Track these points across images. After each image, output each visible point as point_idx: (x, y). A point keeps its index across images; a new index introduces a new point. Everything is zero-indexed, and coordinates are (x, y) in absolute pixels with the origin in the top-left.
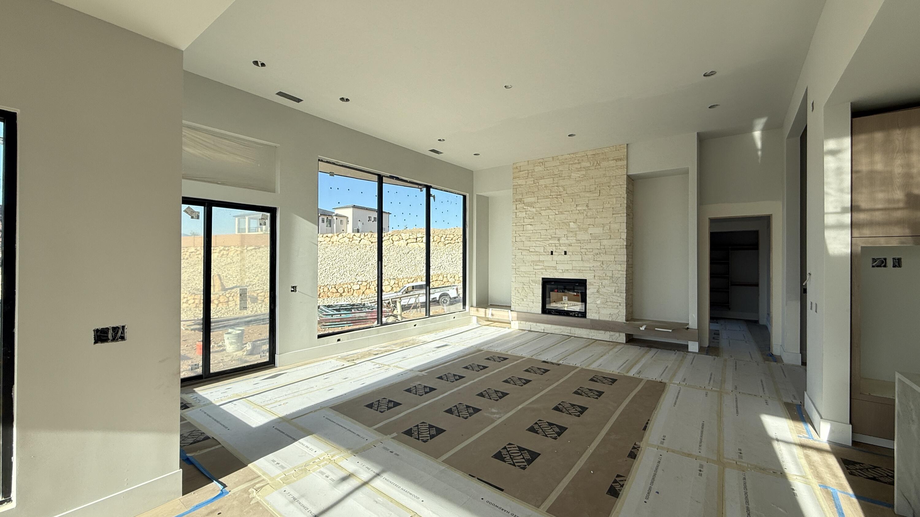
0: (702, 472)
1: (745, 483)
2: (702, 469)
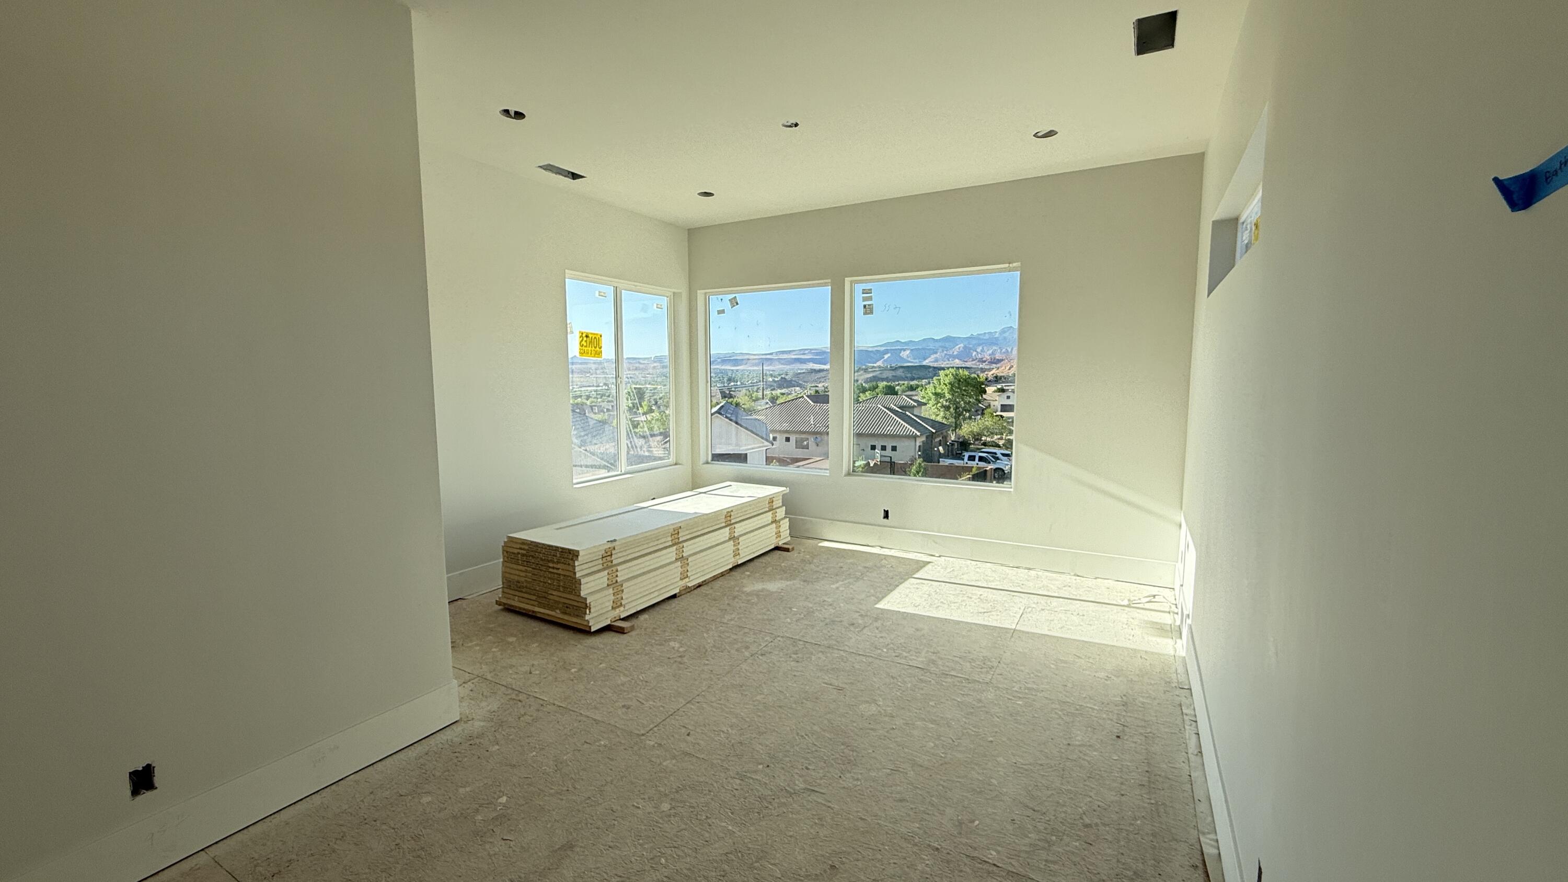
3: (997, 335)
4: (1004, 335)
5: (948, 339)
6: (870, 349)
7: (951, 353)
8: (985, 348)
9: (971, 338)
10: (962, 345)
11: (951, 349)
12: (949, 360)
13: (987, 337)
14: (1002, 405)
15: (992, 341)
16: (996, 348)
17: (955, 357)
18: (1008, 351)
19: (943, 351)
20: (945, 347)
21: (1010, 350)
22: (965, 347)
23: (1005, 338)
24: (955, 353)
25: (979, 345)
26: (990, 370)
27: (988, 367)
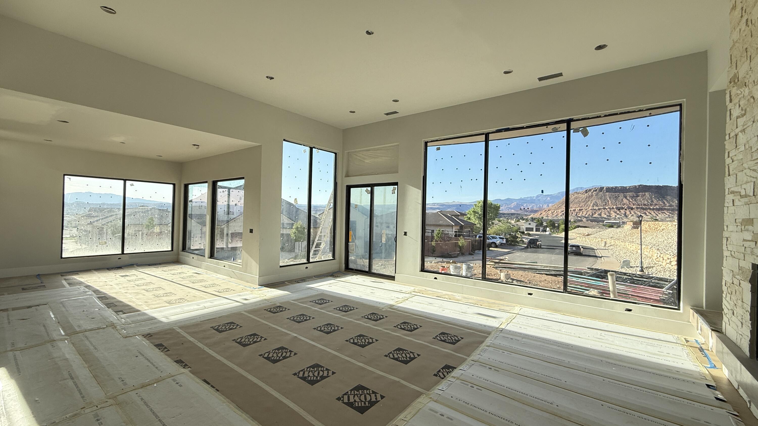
0: (121, 380)
1: (81, 394)
2: (123, 382)
3: (534, 198)
4: (538, 198)
5: (508, 199)
6: (468, 204)
7: (510, 207)
8: (528, 205)
9: (521, 199)
10: (516, 203)
11: (510, 205)
12: (509, 210)
13: (529, 199)
14: (526, 228)
15: (532, 201)
16: (534, 205)
17: (512, 209)
18: (540, 206)
19: (505, 206)
20: (506, 204)
21: (541, 206)
22: (517, 204)
23: (539, 200)
24: (512, 207)
25: (525, 203)
26: (530, 215)
27: (529, 214)
